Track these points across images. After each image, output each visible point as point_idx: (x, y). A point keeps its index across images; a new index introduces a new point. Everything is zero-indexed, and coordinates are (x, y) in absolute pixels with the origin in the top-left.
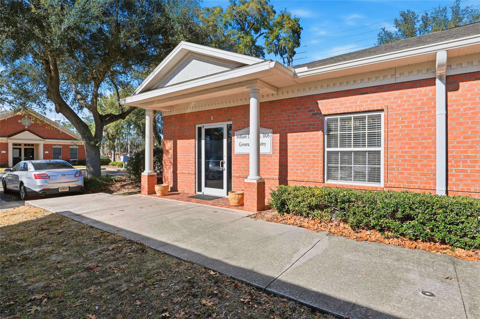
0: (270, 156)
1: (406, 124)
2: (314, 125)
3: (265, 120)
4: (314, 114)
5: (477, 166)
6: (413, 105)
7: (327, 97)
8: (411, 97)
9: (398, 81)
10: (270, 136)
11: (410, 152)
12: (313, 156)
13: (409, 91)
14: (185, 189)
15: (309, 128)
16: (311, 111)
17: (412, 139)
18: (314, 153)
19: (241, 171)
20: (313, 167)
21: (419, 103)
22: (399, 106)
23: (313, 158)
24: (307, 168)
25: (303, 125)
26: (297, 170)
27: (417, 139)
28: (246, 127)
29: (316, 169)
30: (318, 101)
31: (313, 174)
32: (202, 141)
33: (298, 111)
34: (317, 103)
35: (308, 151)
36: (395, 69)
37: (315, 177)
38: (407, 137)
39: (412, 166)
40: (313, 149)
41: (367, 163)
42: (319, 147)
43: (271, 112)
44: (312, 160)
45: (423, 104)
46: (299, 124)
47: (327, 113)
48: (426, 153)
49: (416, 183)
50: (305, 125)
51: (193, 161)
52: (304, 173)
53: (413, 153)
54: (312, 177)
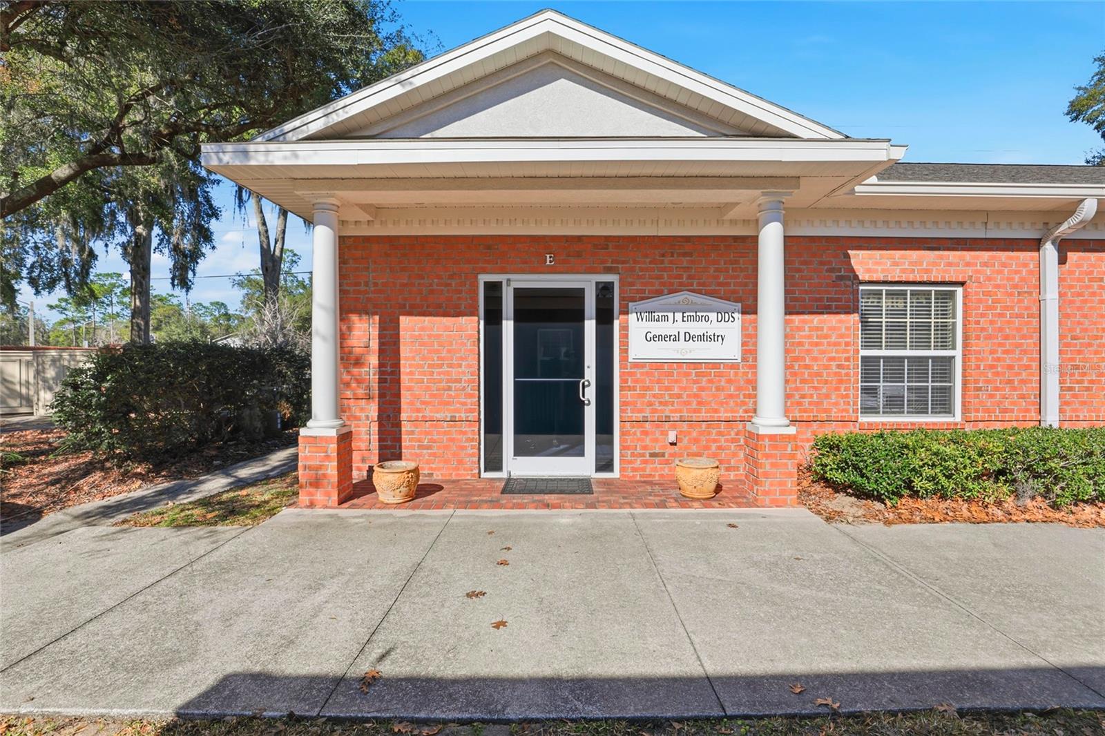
0: (734, 366)
1: (998, 311)
2: (839, 300)
3: (721, 279)
4: (841, 278)
5: (1086, 382)
6: (1008, 279)
7: (866, 245)
8: (1004, 265)
9: (989, 236)
10: (736, 319)
11: (1004, 360)
12: (839, 366)
13: (1003, 256)
14: (435, 469)
15: (829, 307)
16: (831, 270)
17: (1006, 337)
18: (840, 359)
19: (650, 404)
20: (837, 389)
21: (1017, 277)
22: (989, 279)
23: (838, 370)
24: (824, 391)
25: (817, 300)
26: (803, 397)
27: (1014, 337)
28: (666, 291)
29: (844, 393)
30: (849, 252)
31: (836, 404)
32: (504, 322)
33: (805, 267)
34: (848, 256)
35: (827, 355)
36: (987, 213)
37: (843, 410)
38: (1000, 334)
39: (1007, 383)
40: (837, 352)
41: (930, 379)
42: (849, 348)
43: (736, 262)
44: (836, 373)
45: (1022, 279)
46: (807, 297)
47: (867, 278)
48: (1025, 362)
49: (1012, 411)
50: (821, 300)
51: (469, 381)
52: (818, 404)
53: (1008, 362)
54: (836, 410)
